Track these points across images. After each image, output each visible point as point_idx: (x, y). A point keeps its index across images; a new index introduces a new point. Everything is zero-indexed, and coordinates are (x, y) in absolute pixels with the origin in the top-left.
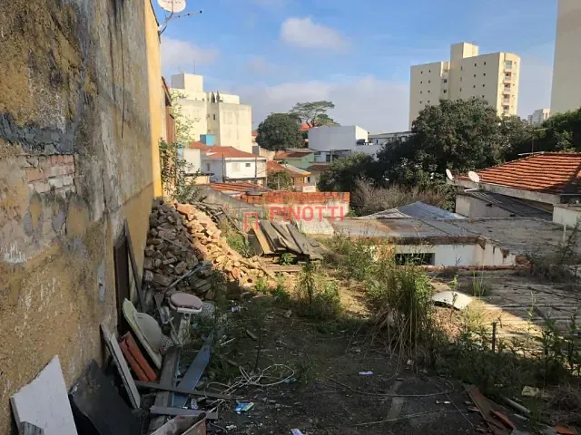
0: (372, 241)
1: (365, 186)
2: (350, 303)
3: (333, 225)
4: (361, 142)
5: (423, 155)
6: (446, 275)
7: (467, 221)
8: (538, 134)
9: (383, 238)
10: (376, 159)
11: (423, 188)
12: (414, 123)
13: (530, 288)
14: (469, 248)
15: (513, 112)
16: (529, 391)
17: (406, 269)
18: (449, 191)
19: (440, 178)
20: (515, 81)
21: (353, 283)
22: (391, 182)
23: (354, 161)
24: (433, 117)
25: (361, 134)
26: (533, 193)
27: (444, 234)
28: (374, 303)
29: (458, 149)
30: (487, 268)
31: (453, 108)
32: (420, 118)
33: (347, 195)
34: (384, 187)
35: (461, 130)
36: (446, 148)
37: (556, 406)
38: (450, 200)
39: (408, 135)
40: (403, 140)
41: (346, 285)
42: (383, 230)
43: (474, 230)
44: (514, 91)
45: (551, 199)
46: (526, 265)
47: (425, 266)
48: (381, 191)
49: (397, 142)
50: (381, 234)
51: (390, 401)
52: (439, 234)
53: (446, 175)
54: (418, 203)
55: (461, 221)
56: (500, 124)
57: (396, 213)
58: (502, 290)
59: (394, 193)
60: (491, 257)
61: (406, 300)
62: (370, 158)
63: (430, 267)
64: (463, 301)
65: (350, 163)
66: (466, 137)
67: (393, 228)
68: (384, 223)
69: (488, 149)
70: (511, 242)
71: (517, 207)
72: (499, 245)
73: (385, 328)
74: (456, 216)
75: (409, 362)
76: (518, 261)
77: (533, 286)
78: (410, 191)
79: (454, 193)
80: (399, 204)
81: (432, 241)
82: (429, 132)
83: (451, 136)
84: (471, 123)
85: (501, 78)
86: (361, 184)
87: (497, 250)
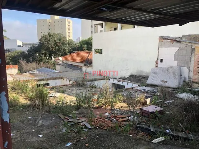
0: (28, 81)
1: (23, 62)
2: (23, 101)
3: (12, 77)
4: (19, 46)
5: (43, 51)
6: (53, 88)
7: (59, 72)
8: (78, 45)
9: (32, 80)
10: (27, 53)
11: (44, 63)
12: (39, 40)
13: (76, 89)
14: (60, 80)
15: (71, 38)
17: (41, 88)
18: (53, 64)
19: (50, 59)
20: (71, 28)
21: (23, 95)
22: (33, 61)
23: (18, 53)
24: (46, 39)
25: (19, 43)
26: (77, 63)
27: (52, 77)
28: (31, 99)
29: (55, 50)
30: (64, 85)
31: (52, 36)
32: (41, 39)
33: (17, 66)
34: (30, 63)
35: (56, 43)
36: (51, 49)
38: (54, 66)
39: (38, 44)
40: (36, 46)
41: (21, 96)
42: (32, 77)
43: (61, 75)
44: (71, 31)
45: (82, 65)
46: (75, 83)
47: (46, 87)
48: (29, 64)
49: (34, 47)
50: (31, 78)
51: (38, 122)
52: (50, 77)
53: (52, 58)
54: (43, 68)
55: (57, 72)
56: (67, 42)
57: (36, 71)
58: (69, 90)
59: (34, 65)
60: (66, 82)
61: (41, 96)
62: (24, 52)
63: (48, 87)
64: (58, 95)
65: (16, 54)
66: (57, 46)
67: (35, 76)
68: (32, 75)
69: (64, 50)
70: (71, 77)
71: (73, 67)
72: (68, 78)
73: (35, 105)
75: (43, 112)
76: (73, 83)
77: (76, 88)
78: (40, 63)
79: (54, 64)
80: (37, 68)
81: (48, 79)
82: (45, 43)
83: (52, 45)
84: (59, 41)
85: (67, 26)
86: (21, 62)
87: (68, 80)
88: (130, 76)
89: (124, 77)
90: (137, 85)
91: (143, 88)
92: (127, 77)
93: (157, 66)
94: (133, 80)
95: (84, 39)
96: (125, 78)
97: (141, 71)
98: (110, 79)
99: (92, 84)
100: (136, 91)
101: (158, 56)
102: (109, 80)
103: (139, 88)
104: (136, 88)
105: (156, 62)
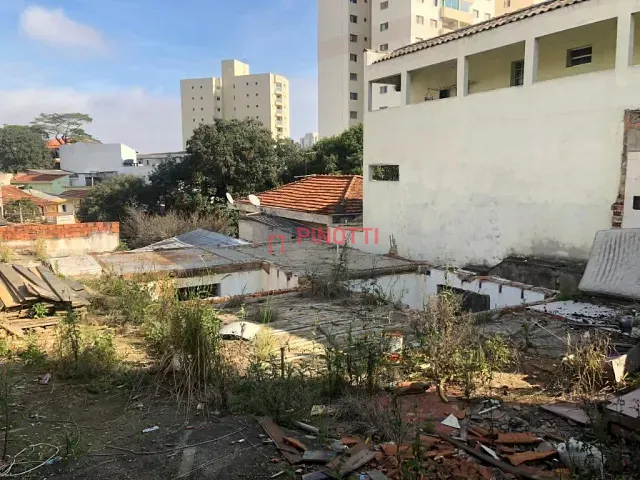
0: (151, 277)
1: (137, 214)
2: (128, 352)
3: (101, 263)
4: (128, 163)
5: (200, 178)
6: (233, 305)
7: (249, 246)
8: (310, 158)
9: (162, 272)
10: (149, 182)
11: (203, 214)
12: (188, 143)
13: (312, 308)
14: (255, 273)
15: (286, 134)
16: (318, 410)
17: (190, 304)
18: (230, 216)
19: (220, 202)
20: (285, 102)
21: (130, 328)
22: (167, 208)
23: (122, 185)
24: (208, 138)
25: (128, 153)
26: (309, 215)
27: (229, 262)
28: (156, 348)
29: (237, 171)
30: (271, 293)
31: (227, 127)
32: (194, 138)
33: (116, 225)
34: (160, 214)
35: (238, 152)
36: (224, 170)
37: (340, 419)
38: (232, 225)
39: (182, 156)
40: (178, 161)
41: (121, 332)
42: (162, 263)
43: (259, 255)
44: (286, 113)
45: (325, 219)
46: (307, 285)
47: (210, 299)
48: (157, 219)
49: (171, 163)
50: (158, 268)
51: (180, 454)
52: (222, 262)
53: (226, 199)
54: (200, 230)
55: (245, 246)
56: (275, 147)
57: (176, 243)
58: (288, 314)
59: (171, 220)
60: (276, 281)
61: (192, 338)
62: (140, 181)
63: (216, 298)
64: (252, 330)
65: (117, 187)
66: (244, 159)
67: (173, 259)
68: (163, 255)
69: (266, 172)
70: (294, 264)
72: (283, 268)
73: (170, 373)
74: (240, 242)
75: (199, 406)
76: (300, 283)
77: (314, 305)
78: (189, 217)
79: (235, 219)
80: (178, 233)
81: (215, 270)
82: (205, 153)
83: (228, 158)
84: (248, 145)
85: (273, 99)
86: (132, 211)
87: (282, 274)
88: (504, 261)
89: (481, 263)
90: (541, 297)
91: (568, 309)
92: (493, 262)
93: (617, 225)
94: (520, 275)
95: (329, 137)
96: (485, 266)
97: (551, 242)
98: (433, 271)
99: (371, 292)
100: (546, 318)
101: (623, 183)
102: (429, 273)
103: (552, 307)
104: (540, 308)
105: (614, 207)
